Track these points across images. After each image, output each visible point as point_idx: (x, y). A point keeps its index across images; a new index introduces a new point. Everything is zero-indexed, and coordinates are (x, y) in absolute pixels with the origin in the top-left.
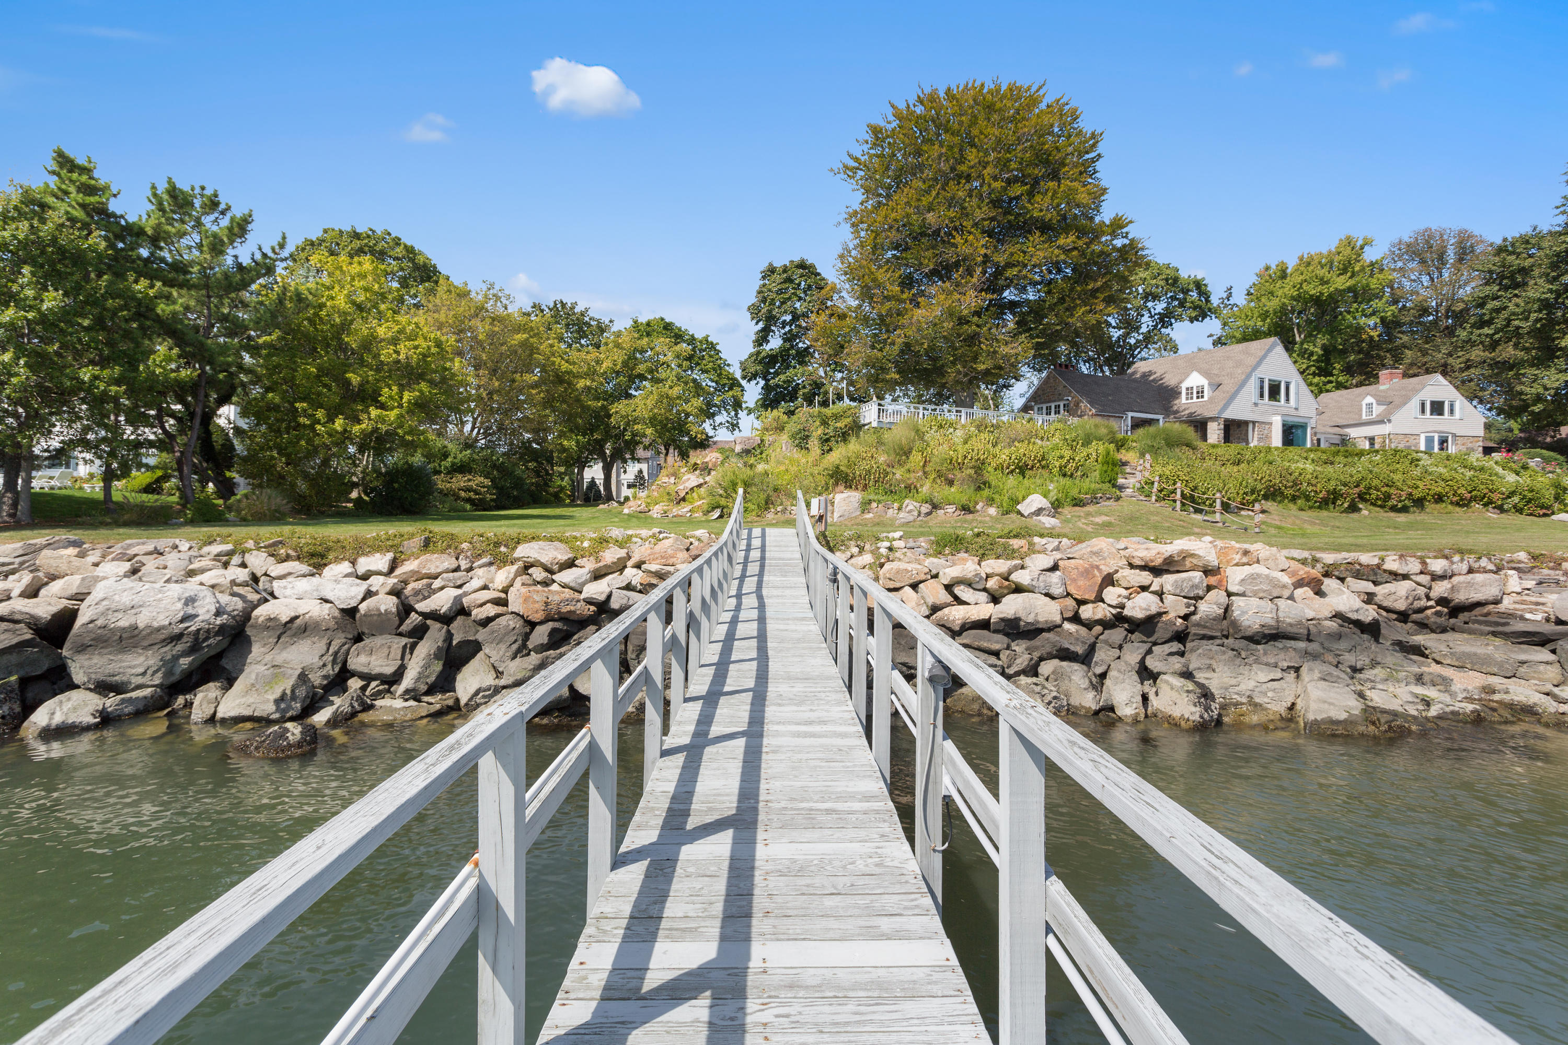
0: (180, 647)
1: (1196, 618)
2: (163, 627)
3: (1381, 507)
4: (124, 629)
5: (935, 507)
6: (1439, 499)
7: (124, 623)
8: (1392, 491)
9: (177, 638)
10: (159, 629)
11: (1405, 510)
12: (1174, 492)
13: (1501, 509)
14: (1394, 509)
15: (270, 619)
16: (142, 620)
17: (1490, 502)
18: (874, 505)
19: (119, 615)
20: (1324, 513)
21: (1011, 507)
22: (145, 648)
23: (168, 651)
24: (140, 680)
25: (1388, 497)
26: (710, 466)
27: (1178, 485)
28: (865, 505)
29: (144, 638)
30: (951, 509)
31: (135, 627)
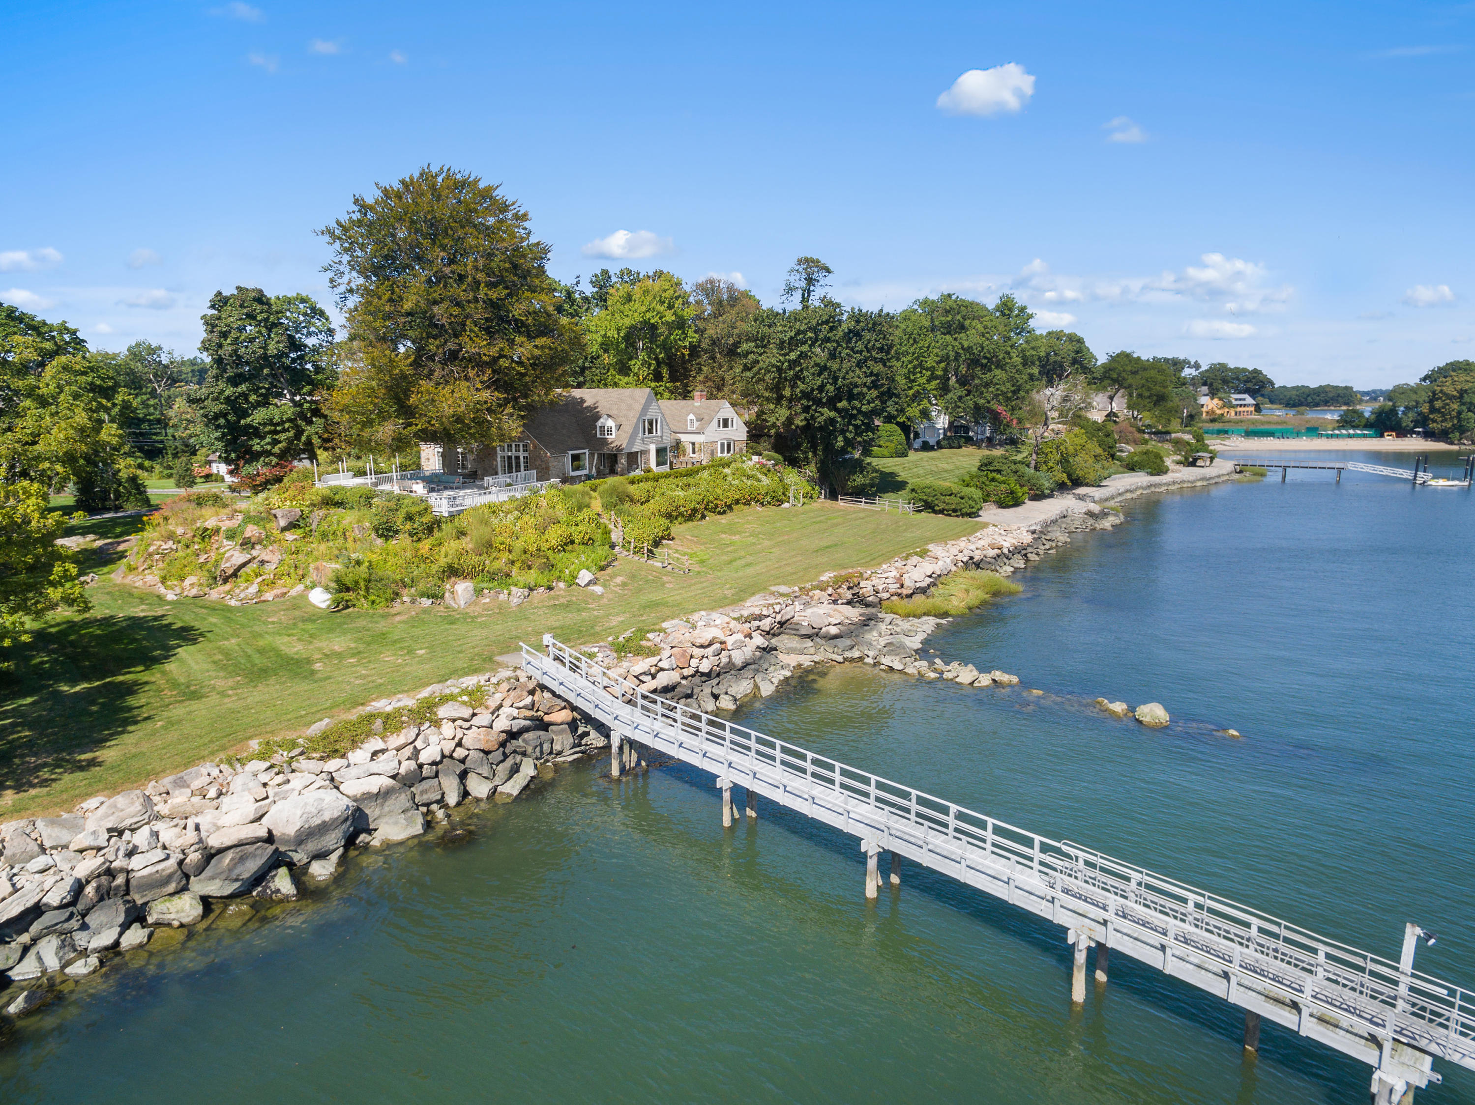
0: (348, 823)
1: (721, 665)
2: (340, 816)
3: (714, 512)
4: (319, 825)
5: (531, 589)
6: (737, 502)
7: (319, 822)
8: (718, 502)
9: (346, 819)
10: (337, 818)
11: (724, 512)
12: (643, 548)
13: (762, 504)
14: (720, 513)
15: (364, 794)
16: (327, 816)
17: (758, 501)
18: (486, 591)
19: (315, 819)
20: (690, 524)
21: (572, 581)
22: (334, 830)
23: (344, 827)
24: (335, 846)
25: (717, 506)
26: (253, 540)
27: (645, 545)
28: (479, 592)
29: (331, 825)
30: (541, 590)
31: (324, 822)
